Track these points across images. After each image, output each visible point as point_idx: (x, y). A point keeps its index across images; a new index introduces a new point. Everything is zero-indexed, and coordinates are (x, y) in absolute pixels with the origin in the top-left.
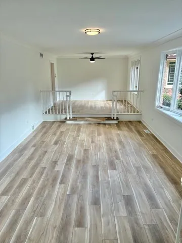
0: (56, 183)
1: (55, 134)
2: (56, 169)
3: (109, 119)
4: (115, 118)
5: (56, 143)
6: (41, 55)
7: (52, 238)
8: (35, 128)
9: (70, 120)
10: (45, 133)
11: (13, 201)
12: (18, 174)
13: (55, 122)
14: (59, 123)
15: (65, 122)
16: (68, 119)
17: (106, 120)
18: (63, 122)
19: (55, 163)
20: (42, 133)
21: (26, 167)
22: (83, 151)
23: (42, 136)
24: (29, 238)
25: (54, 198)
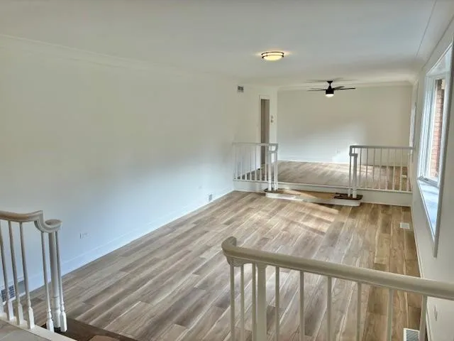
0: (190, 272)
1: (236, 210)
2: (202, 256)
3: (343, 196)
4: (354, 196)
5: (228, 223)
6: (241, 89)
7: (142, 326)
8: (214, 199)
9: (273, 191)
10: (225, 207)
11: (129, 279)
12: (152, 253)
13: (250, 193)
14: (254, 196)
15: (264, 195)
16: (270, 189)
17: (335, 197)
18: (263, 194)
19: (208, 248)
20: (220, 207)
21: (168, 247)
22: (258, 239)
23: (217, 211)
24: (119, 319)
25: (175, 287)
